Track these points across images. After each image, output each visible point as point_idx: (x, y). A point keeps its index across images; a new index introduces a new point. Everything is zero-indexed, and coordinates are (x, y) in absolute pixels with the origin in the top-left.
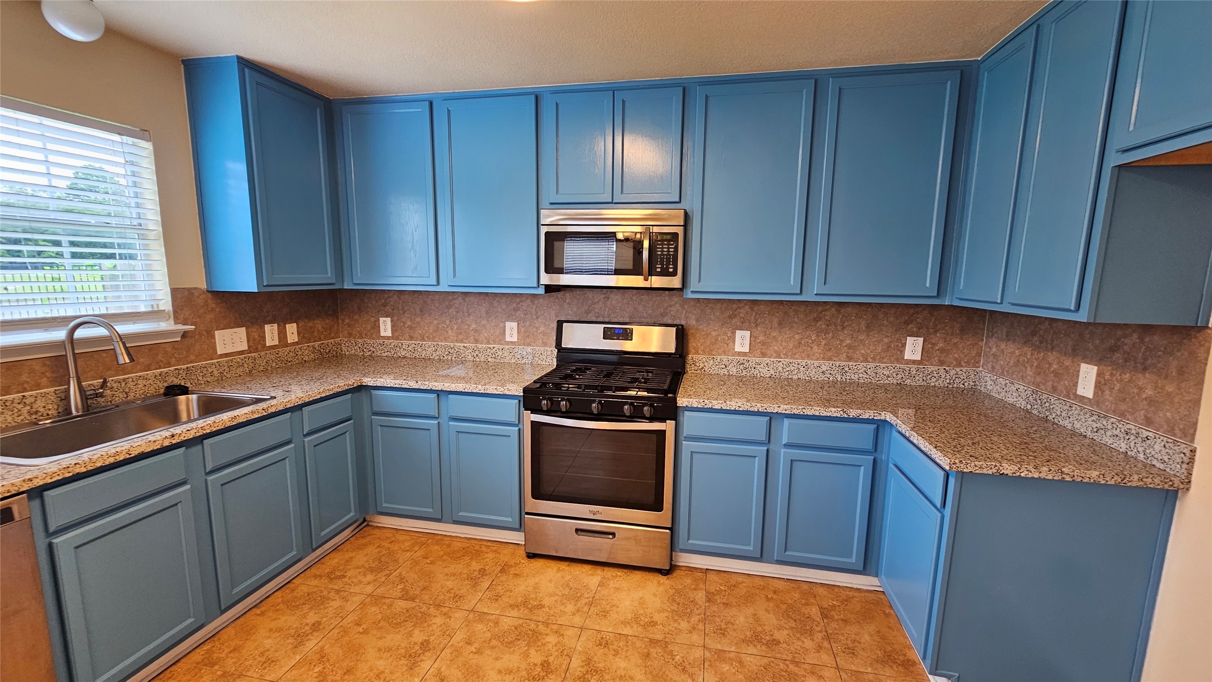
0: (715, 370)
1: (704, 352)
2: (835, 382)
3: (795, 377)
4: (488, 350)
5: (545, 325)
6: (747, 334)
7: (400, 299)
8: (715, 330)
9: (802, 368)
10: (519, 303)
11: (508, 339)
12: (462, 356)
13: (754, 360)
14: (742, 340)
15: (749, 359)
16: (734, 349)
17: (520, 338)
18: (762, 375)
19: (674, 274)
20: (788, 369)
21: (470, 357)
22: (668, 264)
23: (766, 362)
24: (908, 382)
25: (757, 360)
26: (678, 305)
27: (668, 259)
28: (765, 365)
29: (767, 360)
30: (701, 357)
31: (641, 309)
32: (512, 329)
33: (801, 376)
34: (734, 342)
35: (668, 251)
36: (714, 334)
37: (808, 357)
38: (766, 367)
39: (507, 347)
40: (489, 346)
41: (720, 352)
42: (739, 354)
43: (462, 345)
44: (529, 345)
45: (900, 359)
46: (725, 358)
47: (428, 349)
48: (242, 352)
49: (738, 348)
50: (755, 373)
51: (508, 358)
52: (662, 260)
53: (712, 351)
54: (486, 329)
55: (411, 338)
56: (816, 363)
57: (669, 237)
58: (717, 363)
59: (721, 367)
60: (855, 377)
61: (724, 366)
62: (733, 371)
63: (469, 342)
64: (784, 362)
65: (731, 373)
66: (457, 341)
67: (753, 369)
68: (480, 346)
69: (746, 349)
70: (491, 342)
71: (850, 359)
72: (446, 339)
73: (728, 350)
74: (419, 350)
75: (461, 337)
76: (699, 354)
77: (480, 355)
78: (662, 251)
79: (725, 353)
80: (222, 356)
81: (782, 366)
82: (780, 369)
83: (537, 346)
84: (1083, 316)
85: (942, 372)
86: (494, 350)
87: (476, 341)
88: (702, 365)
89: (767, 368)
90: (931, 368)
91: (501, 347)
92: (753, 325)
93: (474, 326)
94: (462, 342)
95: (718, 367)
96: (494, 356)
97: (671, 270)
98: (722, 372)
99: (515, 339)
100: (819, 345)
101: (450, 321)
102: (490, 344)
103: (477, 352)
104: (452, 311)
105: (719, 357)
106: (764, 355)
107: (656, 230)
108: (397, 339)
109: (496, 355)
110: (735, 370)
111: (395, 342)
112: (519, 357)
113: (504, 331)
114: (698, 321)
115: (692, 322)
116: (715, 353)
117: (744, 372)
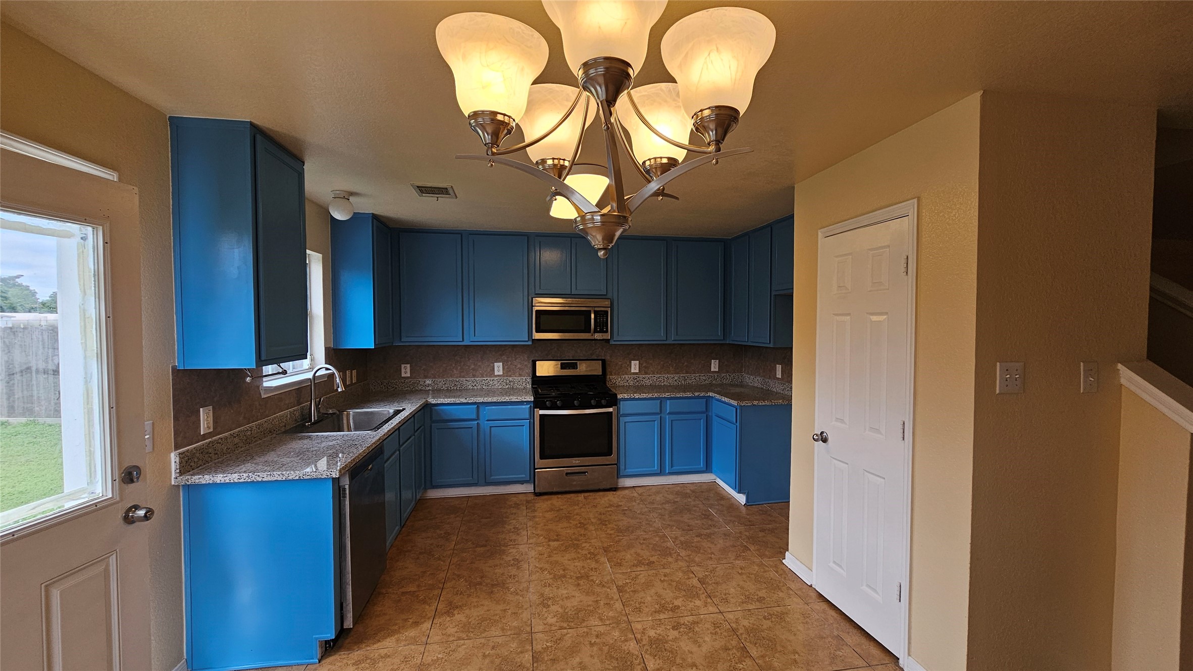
0: (622, 383)
1: (615, 374)
5: (521, 364)
6: (637, 362)
7: (418, 351)
15: (641, 375)
16: (631, 371)
17: (504, 372)
18: (646, 384)
23: (646, 377)
25: (643, 376)
26: (600, 349)
30: (614, 376)
34: (631, 367)
36: (620, 363)
38: (648, 380)
41: (624, 373)
42: (634, 374)
46: (627, 376)
49: (634, 370)
50: (643, 384)
53: (619, 373)
54: (481, 368)
58: (627, 379)
59: (625, 381)
62: (635, 381)
65: (630, 385)
67: (641, 381)
68: (477, 379)
69: (638, 370)
73: (628, 372)
76: (612, 374)
79: (626, 373)
84: (771, 345)
88: (615, 381)
91: (492, 379)
92: (640, 358)
95: (623, 381)
99: (501, 373)
105: (624, 376)
108: (415, 378)
110: (632, 383)
114: (611, 357)
115: (608, 358)
116: (621, 374)
117: (637, 384)
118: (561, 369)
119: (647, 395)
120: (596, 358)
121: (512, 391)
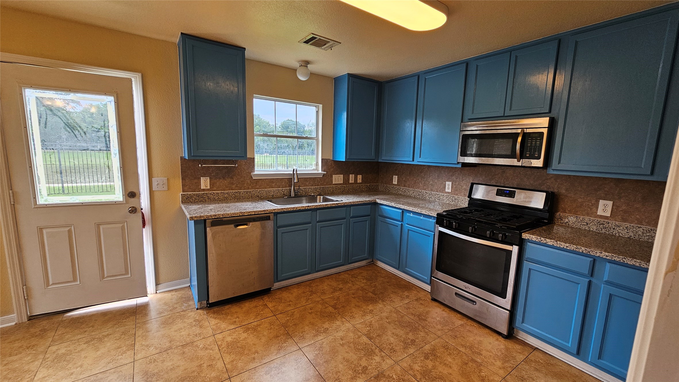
0: (577, 225)
1: (570, 212)
4: (436, 195)
5: (467, 185)
6: (610, 203)
7: (402, 167)
8: (581, 198)
10: (454, 172)
11: (447, 190)
12: (424, 197)
13: (613, 223)
14: (605, 207)
15: (609, 221)
16: (596, 213)
17: (452, 190)
18: (621, 235)
19: (539, 158)
20: (648, 234)
21: (427, 198)
22: (535, 152)
23: (626, 226)
25: (616, 223)
26: (553, 179)
27: (535, 149)
28: (625, 228)
29: (628, 225)
31: (526, 180)
32: (449, 185)
34: (597, 208)
35: (536, 144)
36: (580, 200)
39: (446, 194)
41: (584, 213)
42: (601, 217)
43: (425, 191)
44: (457, 195)
46: (587, 218)
47: (411, 191)
48: (341, 184)
49: (600, 212)
50: (614, 233)
51: (445, 200)
53: (577, 212)
54: (437, 184)
55: (405, 186)
57: (537, 135)
58: (580, 221)
59: (582, 223)
61: (585, 224)
62: (594, 228)
63: (428, 190)
64: (645, 228)
65: (592, 229)
66: (423, 189)
67: (612, 229)
68: (433, 192)
69: (608, 214)
72: (418, 188)
73: (591, 213)
74: (407, 192)
75: (425, 187)
76: (566, 213)
78: (532, 144)
79: (588, 215)
80: (334, 184)
81: (642, 231)
83: (461, 196)
86: (439, 195)
87: (432, 190)
88: (567, 220)
89: (626, 231)
91: (443, 194)
92: (616, 198)
93: (431, 182)
94: (425, 190)
95: (580, 223)
97: (536, 155)
98: (583, 227)
101: (421, 179)
102: (438, 192)
103: (431, 196)
104: (422, 174)
105: (582, 217)
106: (625, 220)
107: (526, 131)
108: (399, 186)
109: (440, 198)
111: (398, 187)
112: (451, 200)
113: (445, 186)
116: (579, 213)
117: (604, 231)
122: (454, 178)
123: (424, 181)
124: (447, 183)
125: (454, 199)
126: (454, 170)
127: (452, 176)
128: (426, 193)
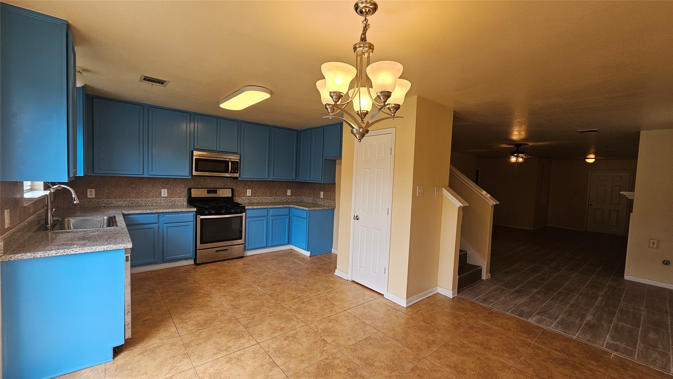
0: (242, 202)
1: (238, 196)
2: (273, 202)
3: (263, 202)
4: (153, 201)
5: (180, 190)
6: (250, 190)
9: (265, 199)
11: (163, 195)
12: (139, 204)
14: (249, 192)
15: (251, 197)
16: (246, 195)
17: (168, 195)
18: (255, 202)
19: (237, 173)
21: (143, 204)
22: (235, 170)
24: (289, 201)
25: (253, 198)
27: (235, 169)
29: (255, 198)
31: (217, 184)
32: (164, 192)
33: (265, 201)
34: (247, 193)
35: (235, 166)
36: (241, 190)
37: (266, 196)
39: (163, 199)
40: (154, 199)
41: (243, 196)
42: (248, 196)
43: (140, 199)
44: (173, 198)
45: (286, 195)
46: (244, 198)
47: (119, 202)
50: (253, 202)
51: (163, 203)
52: (234, 169)
54: (152, 192)
55: (108, 198)
56: (268, 198)
57: (235, 162)
58: (242, 199)
60: (277, 201)
61: (244, 200)
62: (247, 202)
63: (143, 198)
64: (260, 198)
66: (136, 198)
67: (252, 200)
68: (149, 199)
69: (250, 195)
70: (154, 197)
71: (276, 196)
72: (129, 197)
73: (245, 195)
74: (114, 203)
75: (137, 196)
76: (236, 197)
77: (149, 203)
78: (234, 166)
82: (260, 200)
84: (322, 182)
85: (295, 198)
86: (156, 200)
87: (146, 197)
88: (238, 200)
89: (256, 200)
90: (293, 197)
91: (160, 199)
92: (252, 188)
93: (145, 191)
94: (138, 198)
96: (156, 203)
97: (236, 172)
98: (244, 202)
99: (166, 195)
100: (268, 193)
101: (132, 190)
102: (154, 198)
103: (147, 202)
106: (255, 196)
107: (232, 160)
108: (99, 198)
110: (247, 201)
111: (98, 200)
112: (168, 202)
113: (161, 193)
114: (236, 187)
115: (234, 188)
116: (241, 196)
117: (250, 202)
118: (207, 193)
119: (261, 206)
120: (227, 187)
121: (173, 206)
122: (169, 186)
123: (136, 190)
124: (162, 190)
125: (171, 201)
126: (168, 181)
127: (166, 185)
128: (142, 201)
